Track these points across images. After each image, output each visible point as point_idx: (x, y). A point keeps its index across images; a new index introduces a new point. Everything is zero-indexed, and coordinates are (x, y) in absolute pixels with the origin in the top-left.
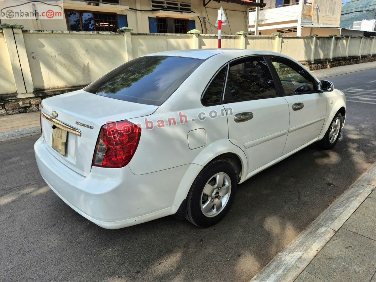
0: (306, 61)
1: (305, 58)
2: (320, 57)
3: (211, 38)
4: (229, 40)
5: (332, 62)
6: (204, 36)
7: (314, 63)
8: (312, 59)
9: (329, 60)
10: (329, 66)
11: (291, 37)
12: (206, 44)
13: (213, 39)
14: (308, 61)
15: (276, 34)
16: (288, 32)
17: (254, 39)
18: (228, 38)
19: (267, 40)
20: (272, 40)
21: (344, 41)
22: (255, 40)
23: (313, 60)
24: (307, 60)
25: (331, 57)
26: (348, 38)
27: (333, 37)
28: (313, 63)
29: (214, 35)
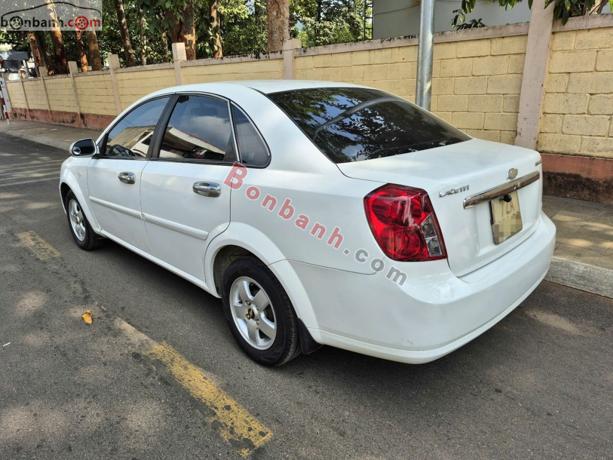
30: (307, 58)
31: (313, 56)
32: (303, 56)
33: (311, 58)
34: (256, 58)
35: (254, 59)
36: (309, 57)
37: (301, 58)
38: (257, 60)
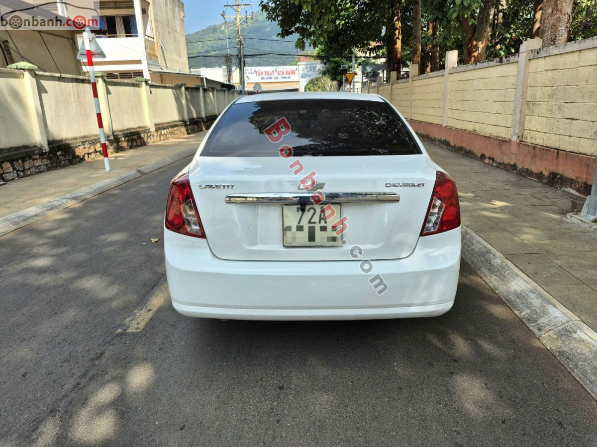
0: (180, 121)
1: (179, 118)
2: (193, 116)
3: (55, 80)
4: (81, 85)
5: (207, 122)
6: (43, 75)
7: (190, 125)
8: (186, 118)
9: (202, 119)
10: (204, 128)
11: (158, 86)
12: (47, 90)
13: (57, 81)
14: (182, 121)
15: (141, 80)
16: (127, 78)
17: (115, 85)
18: (80, 81)
19: (132, 88)
20: (138, 88)
21: (211, 93)
22: (116, 87)
23: (188, 120)
24: (181, 119)
25: (203, 115)
26: (214, 90)
27: (201, 89)
28: (188, 123)
29: (58, 75)
30: (539, 59)
31: (544, 57)
32: (536, 58)
33: (543, 59)
34: (500, 62)
35: (498, 64)
36: (541, 59)
37: (535, 60)
38: (500, 64)
